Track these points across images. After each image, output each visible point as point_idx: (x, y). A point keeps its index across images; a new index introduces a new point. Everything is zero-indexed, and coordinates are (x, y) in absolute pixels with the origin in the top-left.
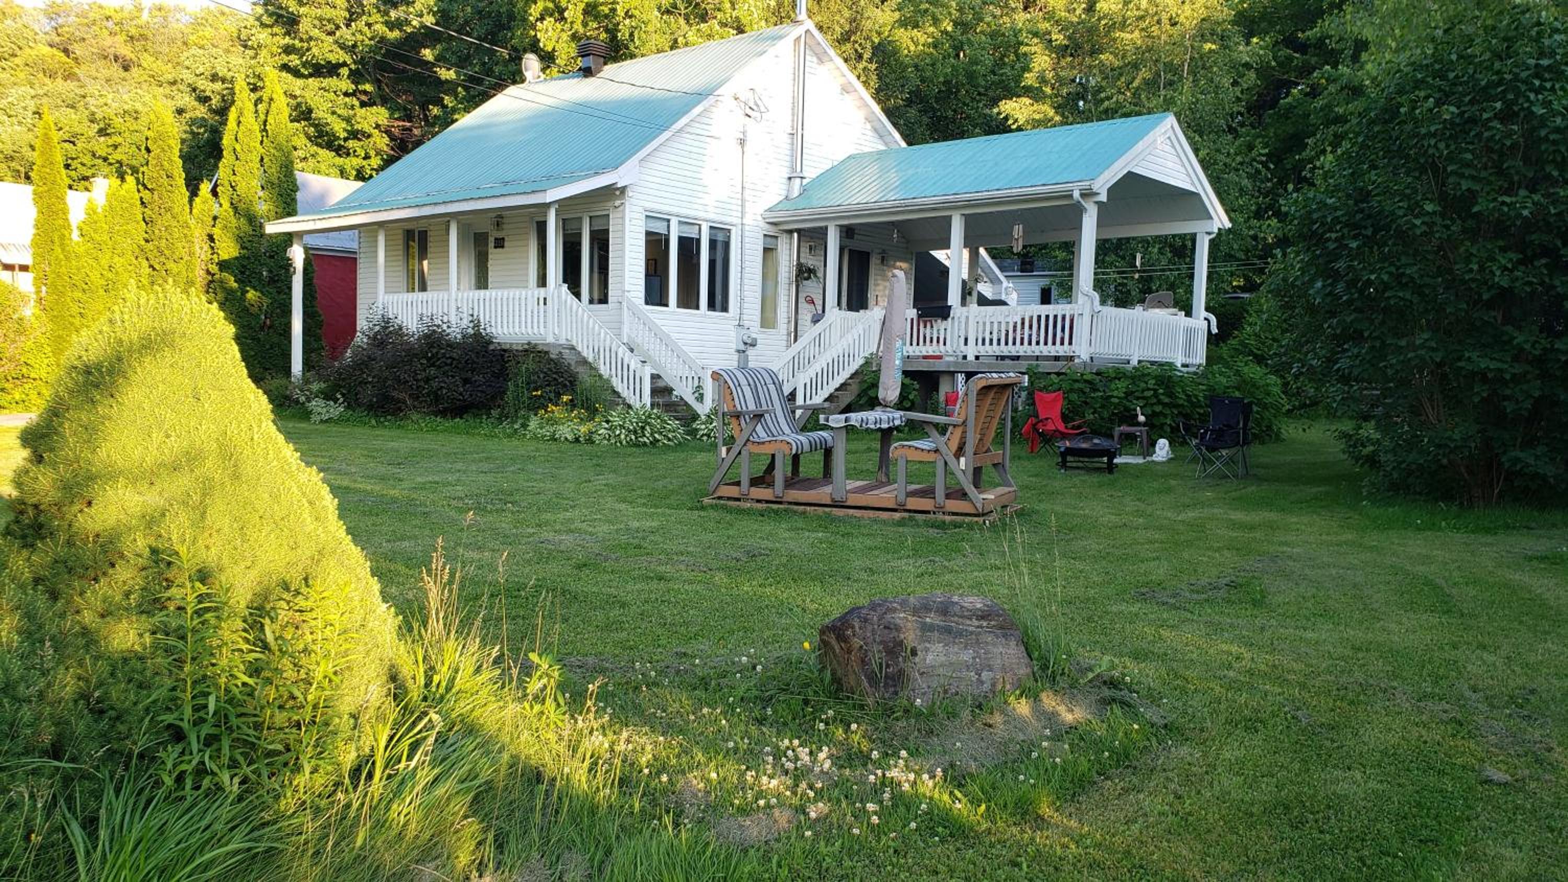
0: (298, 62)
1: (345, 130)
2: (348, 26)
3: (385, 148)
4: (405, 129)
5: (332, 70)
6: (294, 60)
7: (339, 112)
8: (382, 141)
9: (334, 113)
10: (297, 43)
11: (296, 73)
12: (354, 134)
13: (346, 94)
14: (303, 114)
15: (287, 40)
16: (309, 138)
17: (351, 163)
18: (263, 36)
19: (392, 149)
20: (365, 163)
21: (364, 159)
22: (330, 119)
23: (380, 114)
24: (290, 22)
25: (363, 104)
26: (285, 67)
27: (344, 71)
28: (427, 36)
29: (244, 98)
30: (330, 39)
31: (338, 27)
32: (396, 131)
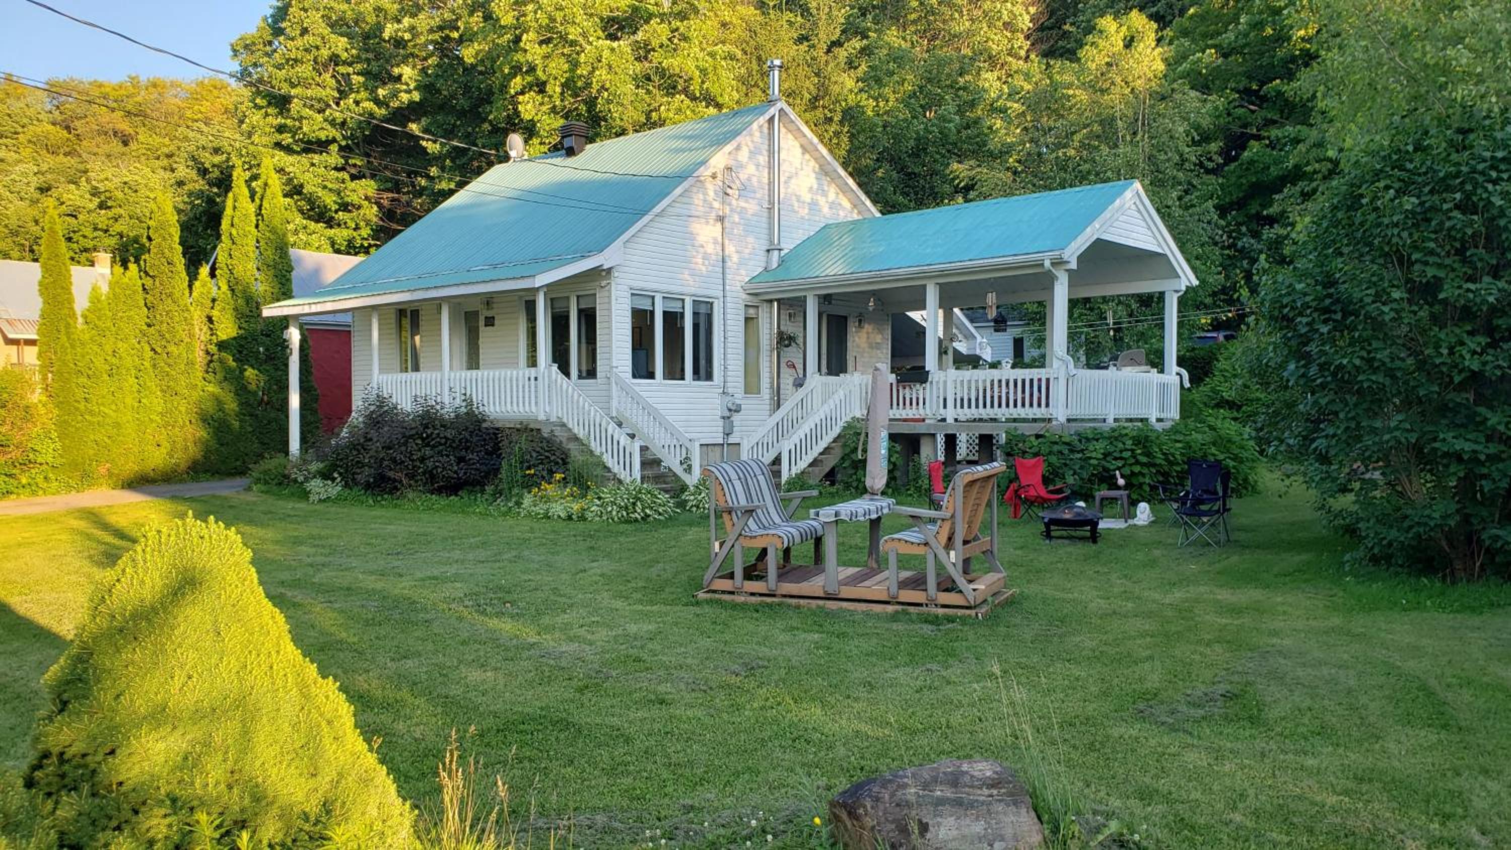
0: (291, 140)
1: (335, 202)
2: (338, 104)
3: (375, 219)
4: (393, 200)
5: (322, 146)
6: (287, 139)
7: (330, 186)
8: (371, 212)
9: (325, 187)
10: (289, 122)
11: (288, 150)
12: (345, 207)
13: (336, 169)
14: (295, 190)
15: (280, 120)
16: (301, 211)
17: (341, 235)
18: (256, 117)
19: (381, 219)
20: (355, 234)
21: (355, 229)
22: (320, 193)
23: (368, 187)
24: (282, 103)
25: (353, 178)
26: (278, 145)
27: (334, 148)
28: (412, 111)
29: (239, 176)
30: (319, 118)
31: (328, 106)
32: (386, 203)
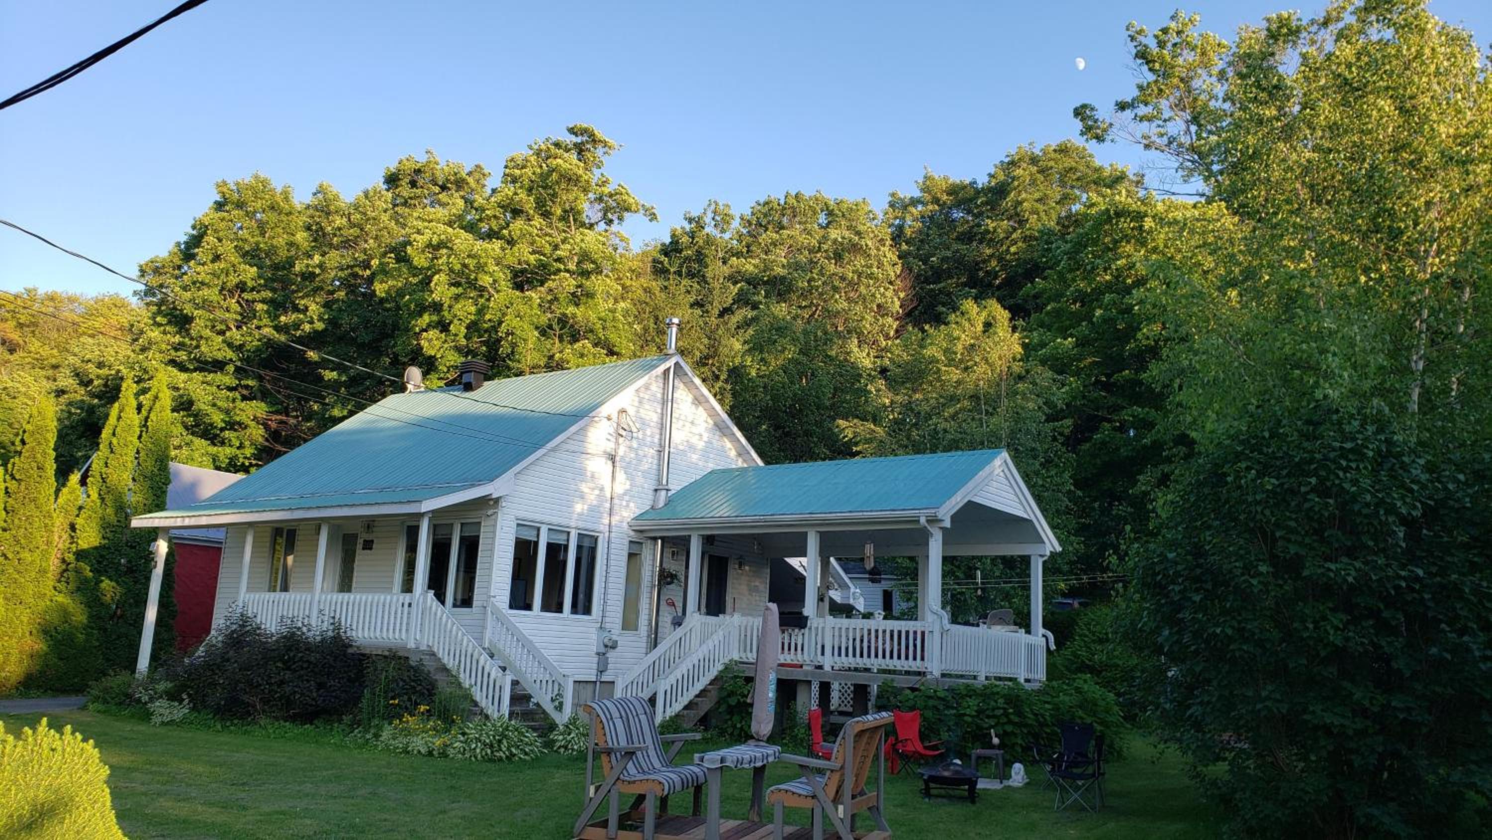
0: (185, 358)
1: (223, 420)
2: (238, 328)
3: (260, 439)
4: (281, 422)
5: (218, 366)
6: (183, 356)
7: (219, 404)
8: (258, 433)
9: (214, 405)
10: (187, 341)
11: (182, 368)
12: (232, 425)
13: (230, 389)
14: (184, 405)
15: (177, 339)
16: (186, 428)
17: (223, 453)
18: (155, 334)
19: (267, 440)
20: (238, 452)
21: (238, 448)
22: (210, 410)
23: (258, 408)
24: (182, 322)
25: (244, 398)
26: (173, 362)
27: (231, 368)
28: (315, 340)
29: (129, 388)
30: (220, 338)
31: (229, 329)
32: (273, 425)
